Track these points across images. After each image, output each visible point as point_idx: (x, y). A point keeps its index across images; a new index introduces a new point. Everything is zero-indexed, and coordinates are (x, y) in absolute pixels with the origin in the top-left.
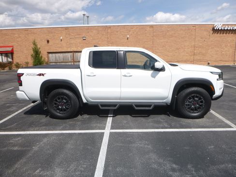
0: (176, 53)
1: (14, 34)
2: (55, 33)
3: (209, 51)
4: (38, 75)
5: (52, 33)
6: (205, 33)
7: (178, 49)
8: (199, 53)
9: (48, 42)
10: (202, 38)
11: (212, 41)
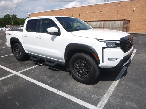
1: (64, 11)
2: (84, 9)
4: (9, 34)
5: (82, 10)
9: (80, 15)
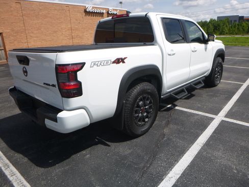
0: (54, 36)
3: (85, 34)
4: (114, 62)
6: (79, 14)
7: (55, 32)
8: (77, 36)
10: (76, 20)
11: (86, 24)
